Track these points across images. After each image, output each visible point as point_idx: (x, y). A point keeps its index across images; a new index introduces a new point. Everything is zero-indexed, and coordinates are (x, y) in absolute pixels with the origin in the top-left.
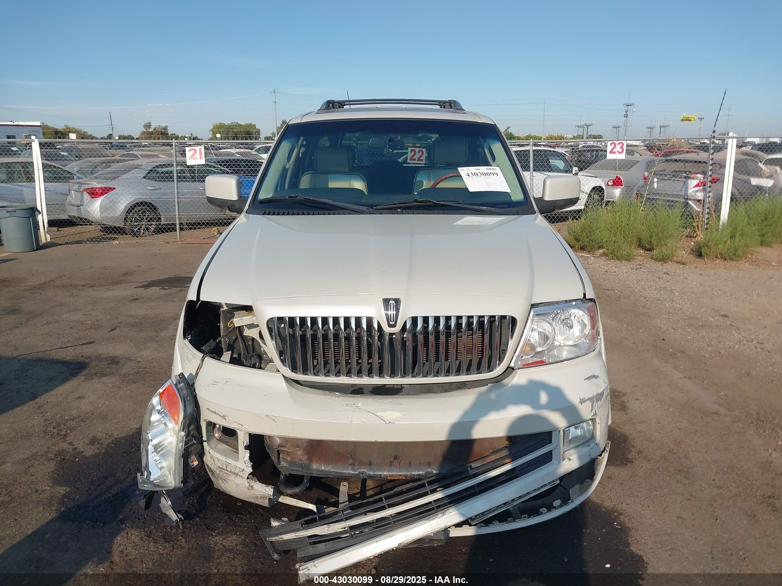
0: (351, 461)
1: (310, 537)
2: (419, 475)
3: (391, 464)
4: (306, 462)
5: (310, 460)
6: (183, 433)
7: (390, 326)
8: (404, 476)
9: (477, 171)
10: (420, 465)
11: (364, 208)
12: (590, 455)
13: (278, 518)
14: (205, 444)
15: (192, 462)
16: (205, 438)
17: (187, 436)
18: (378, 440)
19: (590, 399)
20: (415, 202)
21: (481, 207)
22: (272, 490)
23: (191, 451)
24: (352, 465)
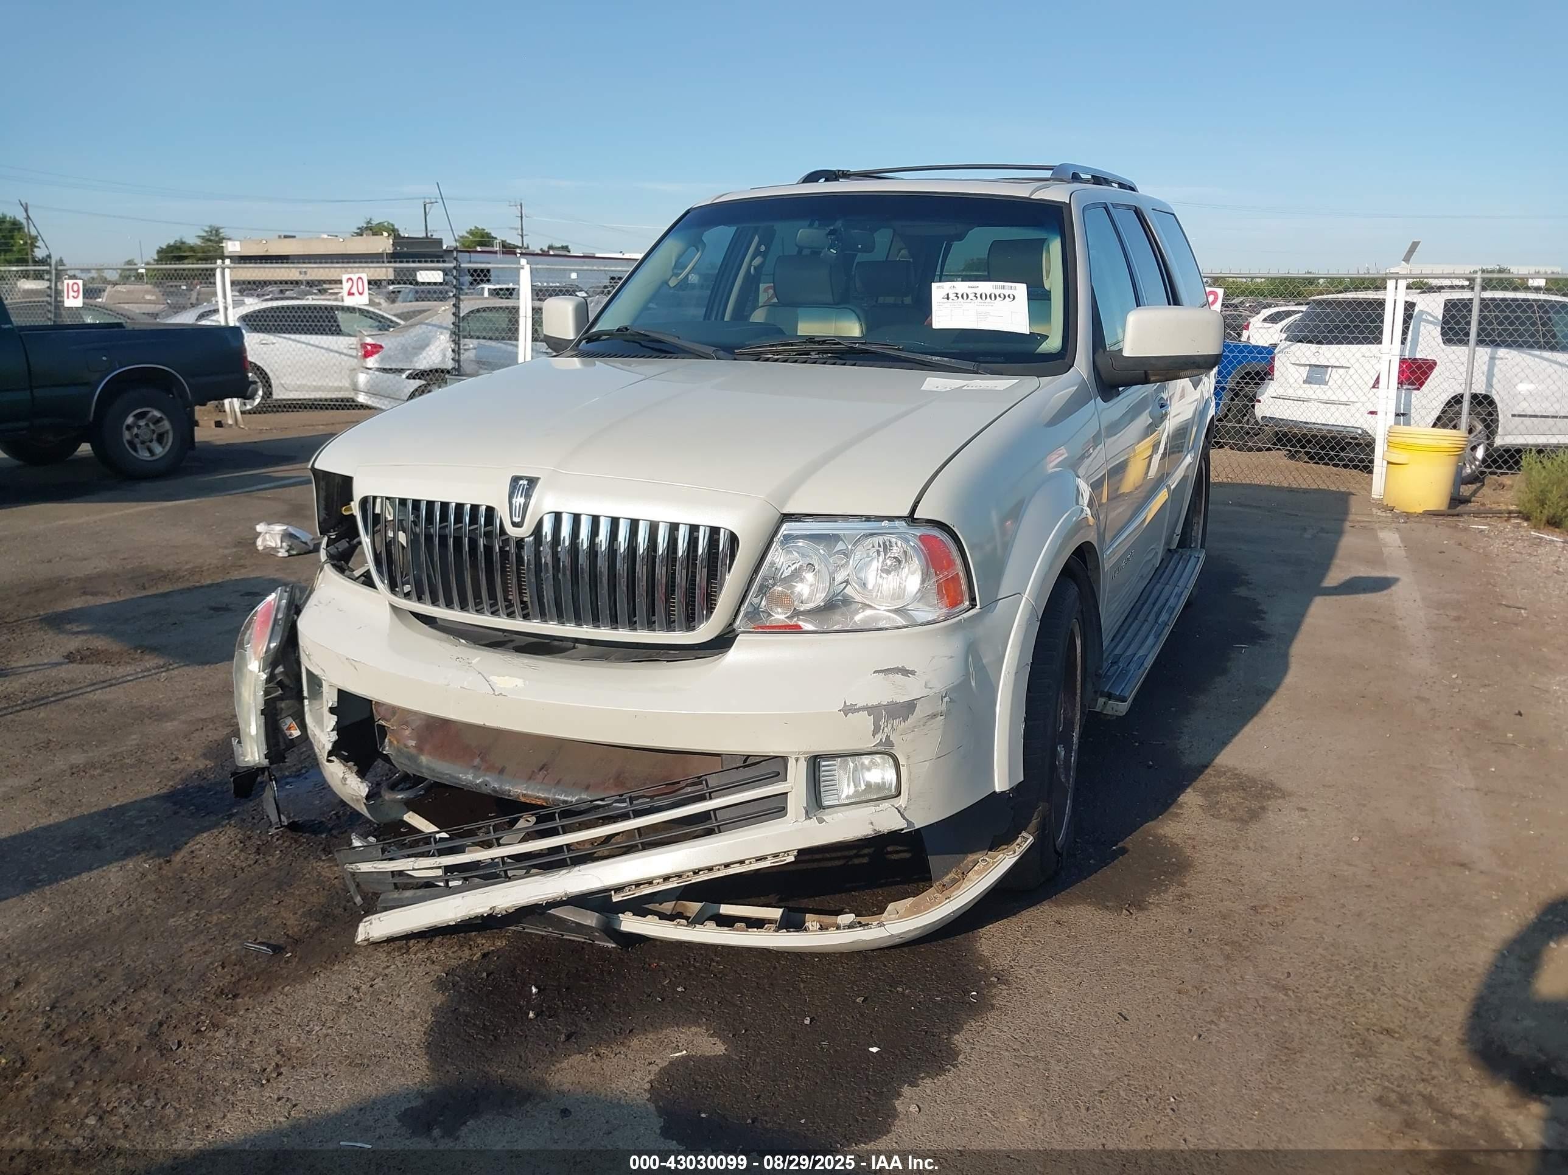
0: (477, 761)
1: (393, 873)
2: (546, 799)
3: (531, 777)
4: (414, 751)
5: (420, 748)
6: (264, 676)
7: (514, 524)
8: (543, 799)
9: (970, 291)
10: (576, 786)
11: (710, 350)
12: (872, 823)
13: (364, 836)
14: (306, 702)
15: (289, 729)
16: (305, 694)
17: (268, 681)
18: (487, 724)
19: (870, 710)
20: (810, 342)
21: (930, 357)
22: (367, 790)
23: (282, 709)
24: (476, 768)
